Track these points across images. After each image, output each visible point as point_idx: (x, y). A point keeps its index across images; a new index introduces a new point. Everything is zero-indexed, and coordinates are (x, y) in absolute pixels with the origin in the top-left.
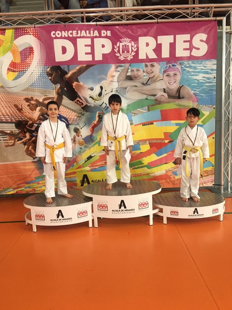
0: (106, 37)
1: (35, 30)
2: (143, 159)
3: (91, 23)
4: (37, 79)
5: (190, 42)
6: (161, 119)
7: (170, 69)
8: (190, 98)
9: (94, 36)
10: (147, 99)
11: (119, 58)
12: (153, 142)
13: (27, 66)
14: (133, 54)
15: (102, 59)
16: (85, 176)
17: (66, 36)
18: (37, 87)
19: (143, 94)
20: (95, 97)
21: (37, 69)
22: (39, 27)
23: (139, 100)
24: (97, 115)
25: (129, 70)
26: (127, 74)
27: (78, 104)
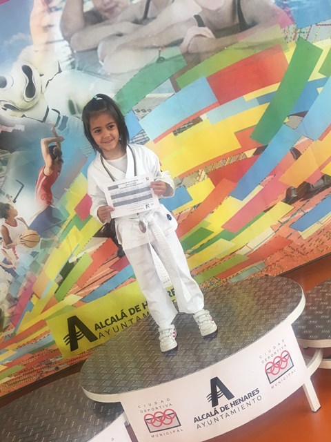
2: (207, 219)
6: (215, 100)
10: (160, 60)
12: (217, 166)
16: (74, 322)
19: (147, 48)
20: (19, 103)
24: (43, 148)
26: (82, 9)
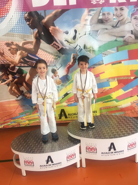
2: (112, 94)
4: (16, 24)
6: (128, 58)
10: (116, 40)
12: (121, 78)
18: (17, 32)
19: (113, 36)
20: (70, 40)
21: (16, 15)
23: (109, 42)
24: (72, 56)
25: (101, 14)
26: (98, 17)
27: (55, 47)
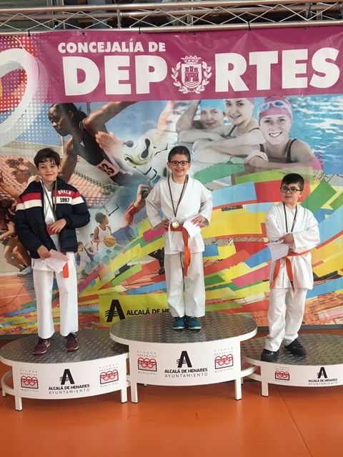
0: (157, 53)
1: (30, 40)
2: (223, 271)
3: (130, 29)
4: (31, 126)
5: (308, 62)
6: (255, 198)
7: (272, 110)
8: (308, 161)
9: (136, 51)
10: (229, 163)
11: (180, 90)
12: (243, 240)
13: (14, 103)
14: (205, 83)
15: (149, 92)
16: (115, 303)
17: (86, 51)
18: (32, 141)
19: (223, 153)
20: (135, 159)
21: (32, 109)
22: (37, 35)
23: (215, 165)
24: (139, 190)
25: (198, 112)
26: (193, 118)
27: (105, 171)
